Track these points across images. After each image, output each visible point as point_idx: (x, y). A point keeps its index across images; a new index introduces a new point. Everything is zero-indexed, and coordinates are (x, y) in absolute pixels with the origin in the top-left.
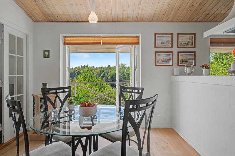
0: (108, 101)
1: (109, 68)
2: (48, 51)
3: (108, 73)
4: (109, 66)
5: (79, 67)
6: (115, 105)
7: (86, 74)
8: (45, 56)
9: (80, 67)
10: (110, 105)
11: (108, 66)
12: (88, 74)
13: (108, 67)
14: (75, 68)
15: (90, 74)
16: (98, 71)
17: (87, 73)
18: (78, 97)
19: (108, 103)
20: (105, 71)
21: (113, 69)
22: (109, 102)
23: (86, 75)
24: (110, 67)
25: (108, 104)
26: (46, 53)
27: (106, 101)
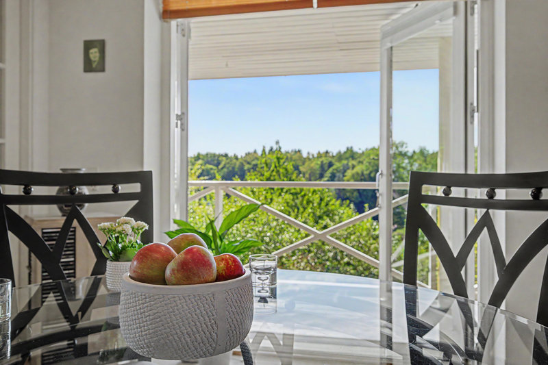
0: (346, 260)
1: (351, 154)
2: (101, 45)
3: (345, 171)
4: (350, 150)
5: (255, 152)
6: (376, 276)
7: (273, 170)
8: (89, 67)
9: (259, 152)
10: (351, 274)
11: (348, 149)
12: (278, 172)
13: (345, 153)
14: (244, 155)
15: (286, 169)
16: (316, 165)
17: (276, 167)
18: (210, 234)
19: (345, 268)
20: (337, 165)
21: (361, 159)
22: (348, 264)
23: (274, 173)
24: (352, 151)
25: (346, 272)
26: (94, 54)
27: (337, 260)
